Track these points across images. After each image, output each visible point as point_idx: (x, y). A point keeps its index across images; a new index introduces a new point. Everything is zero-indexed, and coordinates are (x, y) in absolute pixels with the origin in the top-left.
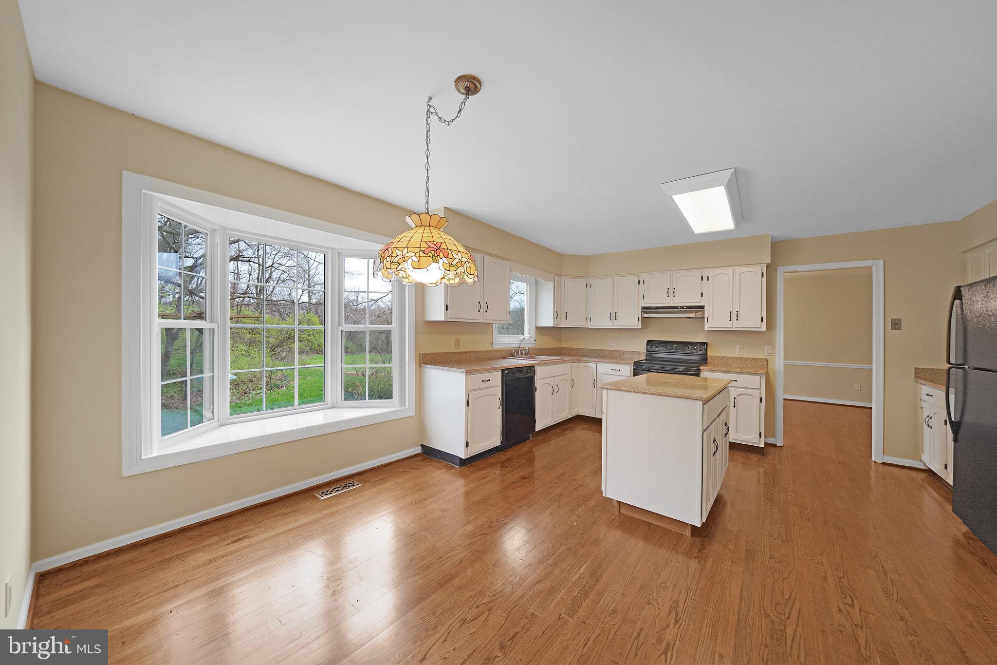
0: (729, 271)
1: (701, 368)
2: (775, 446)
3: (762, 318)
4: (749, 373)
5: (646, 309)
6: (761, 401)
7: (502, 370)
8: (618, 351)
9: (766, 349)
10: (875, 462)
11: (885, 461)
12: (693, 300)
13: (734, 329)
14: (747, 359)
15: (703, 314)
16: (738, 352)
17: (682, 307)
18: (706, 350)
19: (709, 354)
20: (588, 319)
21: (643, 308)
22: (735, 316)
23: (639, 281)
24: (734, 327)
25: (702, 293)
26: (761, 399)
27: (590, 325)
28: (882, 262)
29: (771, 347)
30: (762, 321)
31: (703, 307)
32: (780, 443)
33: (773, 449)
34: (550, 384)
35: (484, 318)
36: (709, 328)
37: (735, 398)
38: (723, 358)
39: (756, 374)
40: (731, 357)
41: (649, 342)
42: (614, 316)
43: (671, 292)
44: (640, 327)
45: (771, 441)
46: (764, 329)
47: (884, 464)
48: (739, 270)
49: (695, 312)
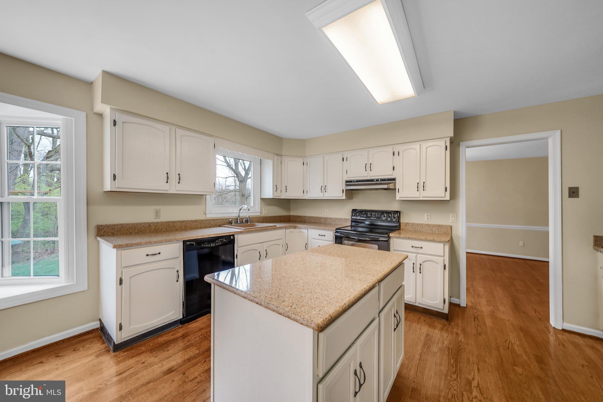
0: (417, 146)
1: (391, 235)
2: (458, 306)
3: (446, 188)
4: (433, 241)
5: (348, 182)
6: (445, 268)
7: (184, 241)
8: (330, 219)
9: (451, 217)
10: (554, 328)
11: (565, 328)
12: (386, 173)
13: (421, 199)
14: (434, 226)
15: (395, 185)
16: (426, 219)
17: (377, 180)
18: (399, 217)
19: (402, 221)
20: (305, 192)
21: (347, 182)
22: (422, 186)
23: (343, 159)
24: (421, 197)
25: (394, 167)
26: (445, 266)
27: (307, 197)
28: (558, 133)
29: (455, 215)
30: (446, 191)
31: (394, 179)
32: (463, 304)
33: (457, 309)
34: (257, 250)
35: (177, 189)
36: (400, 197)
37: (421, 264)
38: (413, 224)
39: (440, 242)
40: (420, 224)
41: (354, 211)
42: (324, 189)
43: (369, 167)
44: (344, 198)
45: (455, 301)
46: (448, 198)
47: (563, 330)
48: (425, 145)
49: (388, 184)
